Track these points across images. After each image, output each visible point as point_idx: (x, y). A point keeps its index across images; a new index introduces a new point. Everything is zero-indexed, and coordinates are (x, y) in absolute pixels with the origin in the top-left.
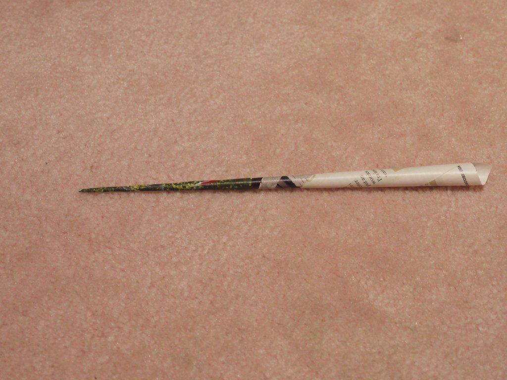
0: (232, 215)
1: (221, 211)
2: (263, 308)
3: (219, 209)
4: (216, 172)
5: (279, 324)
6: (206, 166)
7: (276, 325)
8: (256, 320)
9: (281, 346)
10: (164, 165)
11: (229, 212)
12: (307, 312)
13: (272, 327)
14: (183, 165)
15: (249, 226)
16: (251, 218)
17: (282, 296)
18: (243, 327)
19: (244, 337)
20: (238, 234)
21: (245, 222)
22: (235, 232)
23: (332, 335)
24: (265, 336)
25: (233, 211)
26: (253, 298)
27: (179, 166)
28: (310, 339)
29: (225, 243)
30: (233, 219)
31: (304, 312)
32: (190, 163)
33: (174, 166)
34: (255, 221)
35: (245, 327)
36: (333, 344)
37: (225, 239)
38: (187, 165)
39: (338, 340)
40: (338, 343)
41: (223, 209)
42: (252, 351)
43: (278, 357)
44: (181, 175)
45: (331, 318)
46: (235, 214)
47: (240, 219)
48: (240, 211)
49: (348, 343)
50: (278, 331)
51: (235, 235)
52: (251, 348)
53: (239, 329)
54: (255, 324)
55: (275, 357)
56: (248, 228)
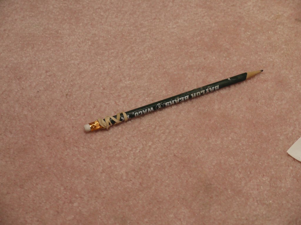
0: (155, 128)
1: (148, 125)
2: (174, 188)
3: (147, 124)
4: (146, 101)
5: (183, 199)
6: (139, 96)
7: (181, 199)
8: (169, 196)
9: (184, 213)
10: (113, 95)
11: (153, 127)
12: (201, 192)
13: (179, 201)
14: (125, 95)
15: (166, 136)
16: (167, 131)
17: (186, 181)
18: (160, 200)
20: (159, 141)
21: (163, 133)
22: (156, 139)
23: (217, 207)
24: (174, 206)
25: (156, 126)
26: (167, 181)
27: (122, 96)
28: (203, 209)
29: (150, 146)
30: (156, 131)
31: (199, 192)
32: (130, 95)
33: (119, 96)
34: (170, 132)
35: (161, 200)
37: (150, 143)
38: (127, 96)
39: (221, 210)
40: (220, 212)
41: (149, 124)
42: (165, 215)
43: (182, 220)
44: (123, 102)
45: (217, 196)
46: (157, 128)
47: (160, 131)
48: (160, 126)
49: (227, 213)
51: (156, 141)
52: (165, 214)
53: (158, 201)
54: (168, 198)
55: (180, 219)
56: (165, 137)
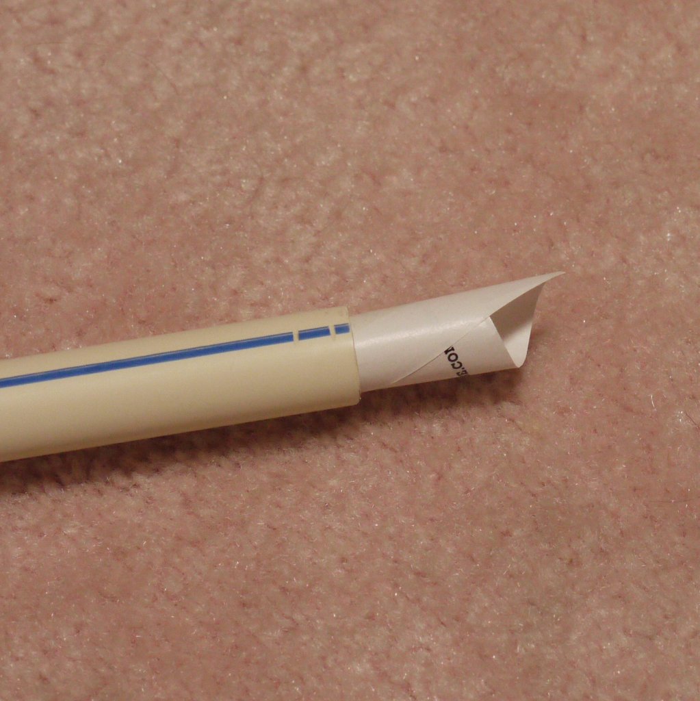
19: (298, 617)
36: (607, 645)
50: (418, 600)
